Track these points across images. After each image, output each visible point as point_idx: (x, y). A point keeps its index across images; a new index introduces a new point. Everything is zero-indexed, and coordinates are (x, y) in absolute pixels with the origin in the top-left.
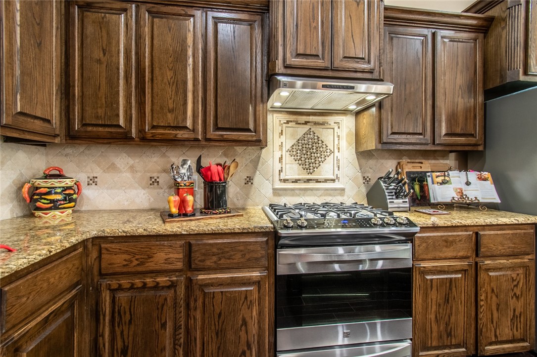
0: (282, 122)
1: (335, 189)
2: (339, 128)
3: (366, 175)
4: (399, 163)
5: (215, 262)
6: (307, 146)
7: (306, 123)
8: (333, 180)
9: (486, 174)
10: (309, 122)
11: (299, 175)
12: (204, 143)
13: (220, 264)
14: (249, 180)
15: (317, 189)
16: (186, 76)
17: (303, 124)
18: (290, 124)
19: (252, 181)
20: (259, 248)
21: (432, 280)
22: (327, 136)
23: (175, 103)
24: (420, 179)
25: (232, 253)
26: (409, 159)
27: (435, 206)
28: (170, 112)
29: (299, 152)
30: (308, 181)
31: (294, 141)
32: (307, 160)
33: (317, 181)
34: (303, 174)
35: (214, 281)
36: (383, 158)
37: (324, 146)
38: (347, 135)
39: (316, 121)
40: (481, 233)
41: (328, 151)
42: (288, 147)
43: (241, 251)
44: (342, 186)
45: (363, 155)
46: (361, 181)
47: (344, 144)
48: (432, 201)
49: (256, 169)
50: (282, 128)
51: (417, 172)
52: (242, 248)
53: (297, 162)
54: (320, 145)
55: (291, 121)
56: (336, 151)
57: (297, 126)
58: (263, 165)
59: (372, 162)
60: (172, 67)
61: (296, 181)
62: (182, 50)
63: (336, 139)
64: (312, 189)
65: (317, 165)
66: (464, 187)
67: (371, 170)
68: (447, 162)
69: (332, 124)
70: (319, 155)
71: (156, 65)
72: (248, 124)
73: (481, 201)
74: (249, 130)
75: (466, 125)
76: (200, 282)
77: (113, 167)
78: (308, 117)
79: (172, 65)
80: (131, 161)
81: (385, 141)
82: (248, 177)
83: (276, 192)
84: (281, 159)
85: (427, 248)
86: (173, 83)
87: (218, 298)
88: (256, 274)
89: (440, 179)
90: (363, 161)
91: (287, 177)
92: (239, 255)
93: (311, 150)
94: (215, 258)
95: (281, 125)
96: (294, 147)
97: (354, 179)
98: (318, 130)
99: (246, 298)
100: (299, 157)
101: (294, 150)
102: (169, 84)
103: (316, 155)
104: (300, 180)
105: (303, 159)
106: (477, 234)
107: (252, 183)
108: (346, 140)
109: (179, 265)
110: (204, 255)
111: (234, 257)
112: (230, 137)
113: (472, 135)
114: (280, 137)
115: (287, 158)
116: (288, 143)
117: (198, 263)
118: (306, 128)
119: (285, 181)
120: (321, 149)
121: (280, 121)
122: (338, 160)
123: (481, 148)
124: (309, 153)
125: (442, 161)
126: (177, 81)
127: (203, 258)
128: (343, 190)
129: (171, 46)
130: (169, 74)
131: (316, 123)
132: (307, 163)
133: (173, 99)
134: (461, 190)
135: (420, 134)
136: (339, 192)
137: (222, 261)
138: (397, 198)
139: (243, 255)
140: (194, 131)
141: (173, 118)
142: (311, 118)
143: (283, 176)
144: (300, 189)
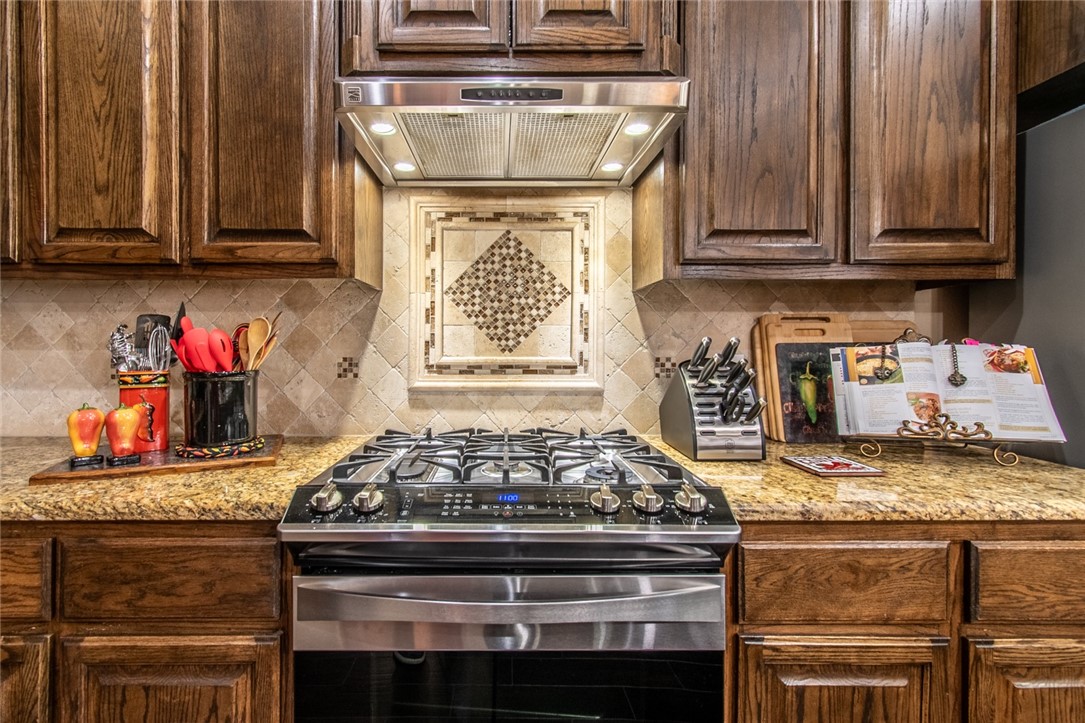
0: (434, 217)
1: (576, 393)
2: (587, 227)
3: (662, 354)
4: (759, 321)
5: (129, 603)
6: (500, 278)
7: (498, 217)
8: (572, 369)
9: (1018, 352)
10: (504, 215)
11: (477, 353)
12: (191, 271)
13: (143, 609)
14: (349, 368)
15: (527, 392)
16: (139, 98)
17: (488, 219)
18: (455, 222)
19: (355, 370)
20: (254, 569)
21: (801, 691)
22: (555, 252)
23: (112, 168)
24: (810, 365)
25: (177, 579)
26: (792, 308)
27: (854, 445)
28: (99, 192)
29: (477, 293)
30: (503, 369)
31: (465, 266)
32: (500, 316)
33: (527, 370)
34: (487, 351)
35: (124, 655)
36: (713, 306)
37: (546, 278)
38: (610, 247)
39: (525, 210)
40: (982, 546)
41: (557, 289)
42: (450, 280)
43: (203, 573)
44: (594, 384)
45: (653, 298)
46: (649, 368)
47: (599, 269)
48: (842, 431)
49: (367, 338)
50: (433, 233)
51: (810, 347)
52: (203, 565)
53: (473, 319)
54: (535, 274)
55: (457, 214)
56: (579, 288)
57: (474, 225)
58: (383, 328)
59: (679, 319)
60: (105, 77)
62: (128, 31)
63: (579, 258)
64: (512, 392)
65: (527, 328)
66: (943, 390)
67: (678, 342)
68: (909, 316)
69: (569, 217)
70: (531, 301)
71: (66, 72)
72: (299, 217)
73: (997, 434)
74: (300, 234)
75: (953, 201)
76: (87, 657)
78: (501, 202)
79: (103, 72)
80: (68, 321)
81: (689, 254)
82: (345, 359)
83: (418, 398)
84: (429, 314)
85: (786, 586)
86: (108, 117)
87: (137, 701)
88: (242, 642)
89: (868, 367)
90: (655, 317)
91: (445, 360)
92: (194, 586)
93: (511, 290)
94: (127, 592)
95: (430, 224)
96: (466, 281)
97: (630, 366)
98: (527, 234)
99: (214, 709)
100: (477, 308)
101: (466, 289)
102: (98, 120)
103: (523, 301)
104: (480, 367)
105: (488, 312)
106: (966, 546)
107: (356, 376)
108: (608, 261)
109: (31, 606)
110: (98, 579)
111: (180, 590)
112: (251, 255)
113: (974, 233)
114: (428, 256)
115: (450, 312)
116: (450, 272)
117: (84, 602)
118: (495, 231)
119: (442, 369)
120: (538, 285)
121: (428, 213)
122: (584, 315)
123: (1005, 272)
124: (504, 297)
125: (891, 315)
126: (117, 111)
127: (96, 588)
128: (598, 393)
129: (100, 22)
130: (98, 95)
131: (523, 218)
132: (500, 324)
133: (106, 160)
134: (933, 399)
135: (803, 233)
136: (585, 398)
137: (149, 600)
138: (725, 421)
139: (208, 587)
140: (161, 239)
141: (109, 209)
142: (511, 204)
143: (435, 358)
144: (481, 391)
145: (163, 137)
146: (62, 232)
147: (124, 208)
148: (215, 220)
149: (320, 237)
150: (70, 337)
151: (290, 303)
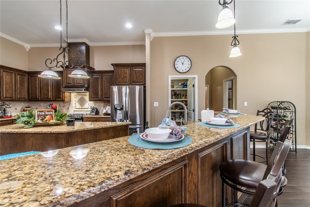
1: (88, 111)
6: (81, 100)
11: (80, 107)
14: (68, 108)
15: (84, 111)
16: (49, 88)
28: (46, 95)
29: (80, 102)
30: (82, 108)
31: (78, 99)
33: (84, 109)
42: (77, 101)
53: (79, 104)
55: (78, 94)
56: (88, 101)
57: (79, 96)
58: (71, 105)
60: (46, 86)
61: (79, 109)
64: (83, 111)
65: (84, 105)
69: (87, 95)
71: (43, 86)
77: (40, 106)
80: (44, 104)
83: (74, 111)
84: (75, 104)
89: (105, 108)
91: (77, 108)
93: (83, 101)
95: (75, 95)
102: (46, 90)
112: (58, 100)
114: (75, 98)
115: (77, 103)
118: (81, 96)
119: (76, 108)
120: (85, 101)
122: (89, 104)
130: (46, 88)
131: (83, 95)
132: (81, 104)
133: (46, 93)
140: (51, 99)
142: (82, 94)
144: (80, 110)
145: (51, 91)
146: (43, 98)
147: (48, 96)
148: (55, 97)
149: (62, 98)
150: (44, 106)
151: (63, 103)
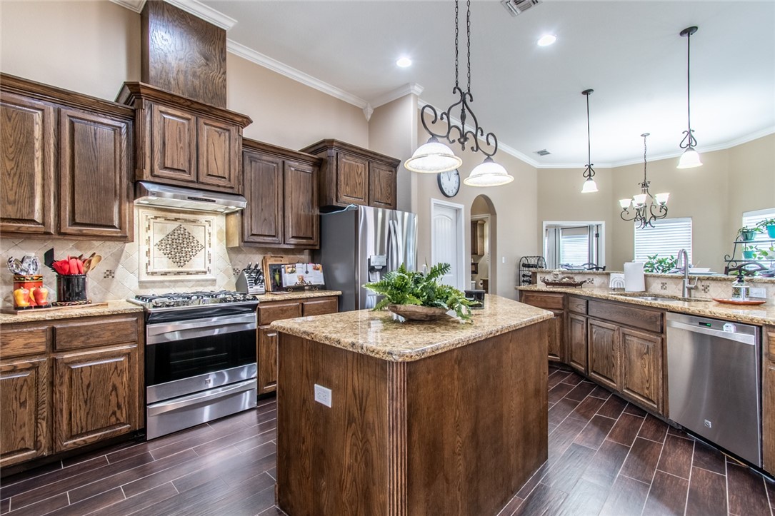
0: (149, 217)
1: (207, 280)
2: (210, 226)
3: (236, 268)
4: (264, 257)
5: (83, 342)
6: (177, 241)
7: (176, 220)
8: (205, 272)
9: (319, 266)
10: (179, 219)
11: (169, 268)
12: (57, 237)
13: (89, 343)
14: (110, 274)
15: (188, 281)
16: (33, 169)
17: (173, 220)
18: (158, 220)
19: (113, 275)
20: (129, 326)
21: (272, 337)
22: (198, 233)
23: (17, 195)
24: (277, 270)
25: (102, 333)
26: (274, 254)
27: (286, 289)
28: (10, 203)
29: (168, 246)
30: (179, 273)
31: (163, 236)
32: (177, 254)
33: (188, 273)
34: (174, 267)
35: (81, 358)
36: (251, 253)
37: (195, 242)
38: (218, 233)
39: (187, 218)
40: (305, 303)
41: (199, 246)
42: (157, 241)
43: (111, 330)
44: (213, 277)
45: (232, 250)
46: (232, 272)
47: (214, 240)
48: (284, 286)
49: (119, 262)
50: (149, 222)
51: (278, 265)
52: (111, 328)
53: (167, 255)
54: (191, 240)
55: (160, 217)
56: (207, 246)
57: (167, 222)
58: (127, 258)
59: (241, 256)
60: (13, 158)
61: (166, 274)
62: (27, 142)
63: (207, 236)
64: (182, 281)
65: (188, 259)
66: (304, 275)
67: (241, 263)
68: (303, 257)
69: (204, 222)
70: (190, 250)
72: (112, 220)
73: (313, 284)
74: (113, 227)
75: (306, 231)
76: (65, 361)
78: (178, 215)
79: (13, 156)
81: (246, 240)
82: (108, 271)
83: (142, 284)
84: (148, 253)
85: (269, 316)
86: (15, 174)
87: (86, 374)
88: (126, 347)
89: (290, 270)
90: (233, 256)
91: (155, 270)
92: (108, 334)
93: (182, 245)
94: (83, 339)
95: (148, 220)
96: (163, 242)
97: (225, 271)
98: (189, 227)
99: (116, 368)
100: (168, 252)
101: (163, 244)
102: (9, 175)
103: (186, 249)
104: (169, 273)
105: (173, 253)
106: (302, 304)
107: (113, 277)
108: (218, 237)
109: (42, 348)
110: (70, 336)
111: (103, 336)
112: (90, 233)
113: (311, 238)
114: (147, 231)
115: (155, 252)
116: (157, 238)
117: (64, 344)
118: (175, 224)
119: (153, 274)
120: (192, 244)
121: (147, 216)
122: (209, 255)
123: (317, 248)
124: (179, 248)
125: (298, 256)
126: (20, 173)
127: (70, 339)
128: (215, 280)
129: (11, 136)
130: (9, 165)
131: (186, 220)
132: (177, 257)
133: (14, 191)
134: (302, 277)
135: (274, 236)
136: (210, 282)
137: (91, 340)
138: (256, 284)
139: (113, 334)
140: (44, 224)
141: (15, 211)
142: (181, 216)
143: (150, 269)
144: (170, 281)
145: (45, 185)
148: (72, 219)
149: (121, 228)
